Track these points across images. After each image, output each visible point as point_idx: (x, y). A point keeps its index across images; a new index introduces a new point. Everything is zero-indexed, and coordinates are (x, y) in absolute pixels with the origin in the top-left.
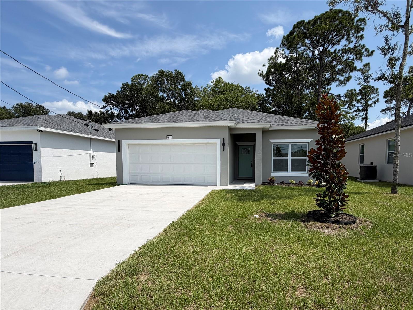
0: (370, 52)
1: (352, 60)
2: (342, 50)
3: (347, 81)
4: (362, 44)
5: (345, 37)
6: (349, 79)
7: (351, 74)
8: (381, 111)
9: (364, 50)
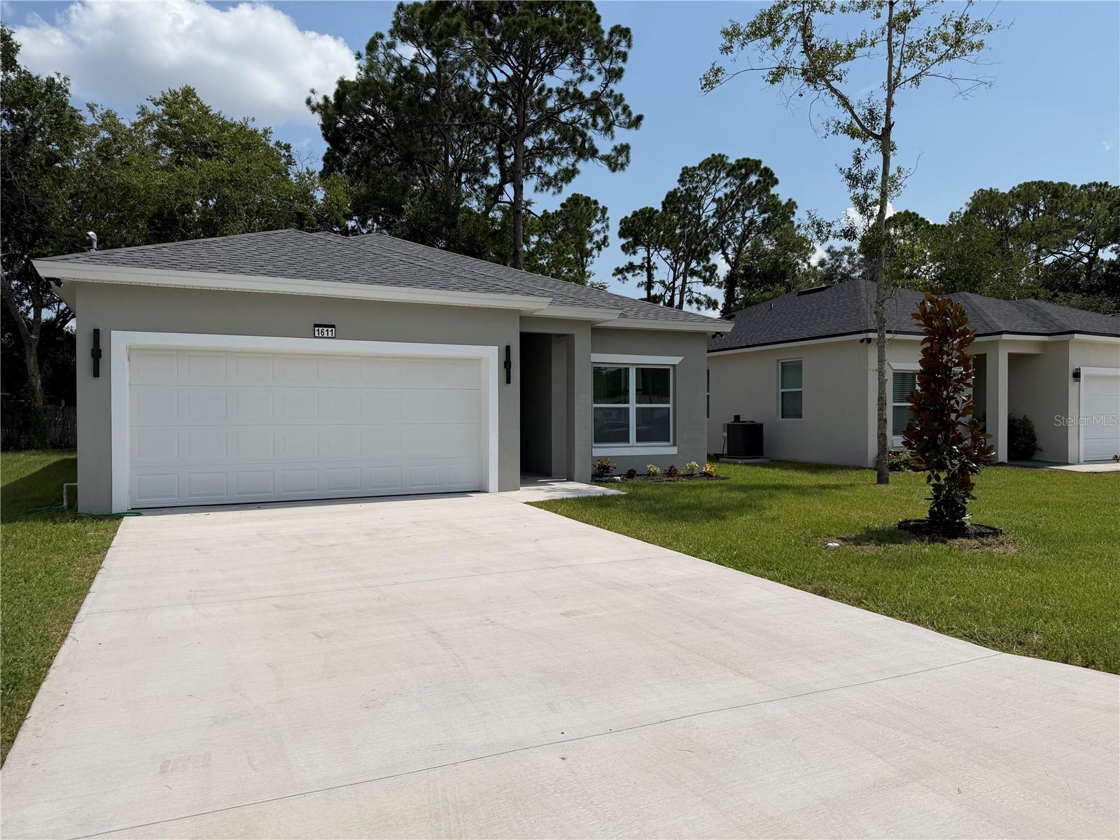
0: (634, 115)
1: (582, 125)
2: (559, 91)
3: (562, 180)
4: (617, 92)
5: (570, 59)
6: (569, 175)
7: (581, 165)
8: (613, 271)
9: (620, 110)
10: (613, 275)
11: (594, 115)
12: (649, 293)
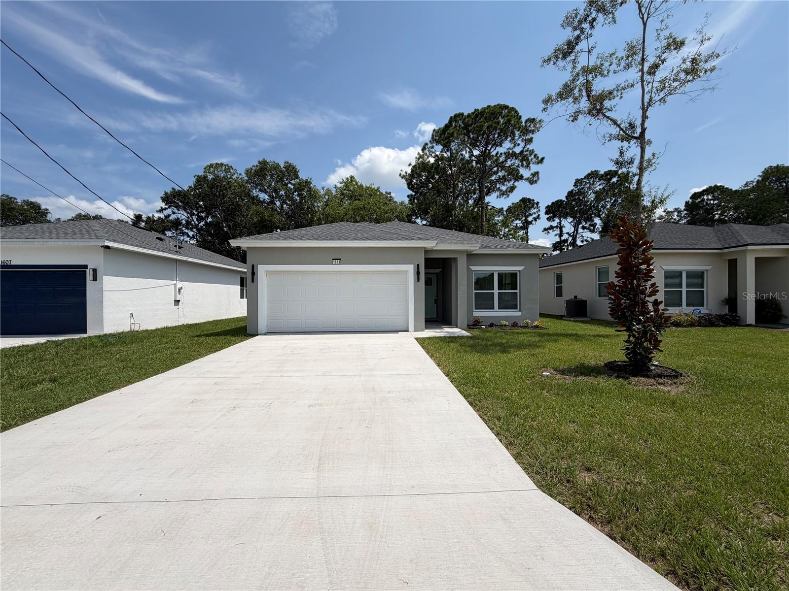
0: (540, 158)
1: (517, 166)
2: (505, 153)
3: (509, 192)
4: (531, 149)
5: (509, 138)
6: (512, 189)
7: (516, 184)
8: (543, 230)
9: (533, 156)
10: (543, 231)
11: (522, 161)
12: (560, 239)
